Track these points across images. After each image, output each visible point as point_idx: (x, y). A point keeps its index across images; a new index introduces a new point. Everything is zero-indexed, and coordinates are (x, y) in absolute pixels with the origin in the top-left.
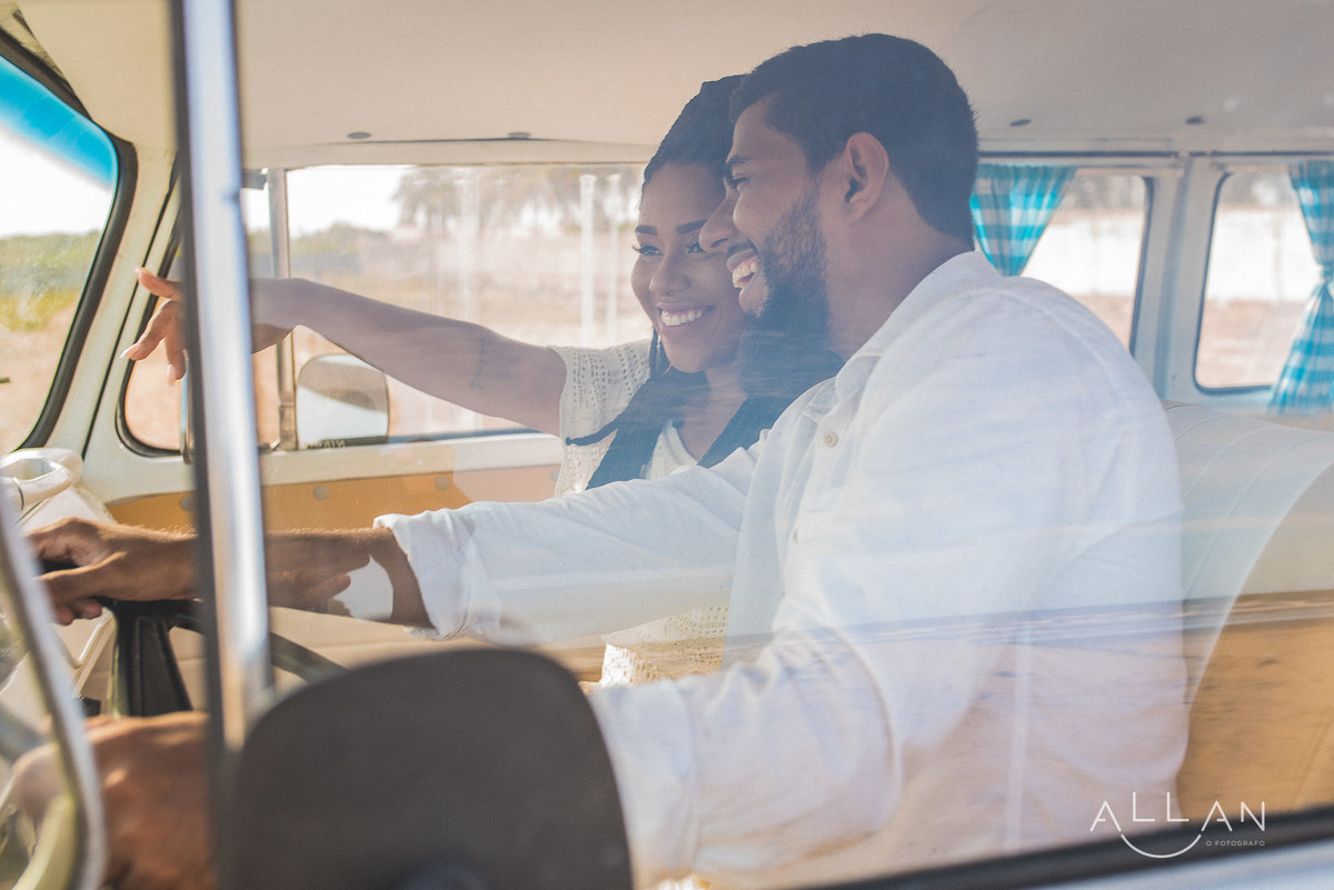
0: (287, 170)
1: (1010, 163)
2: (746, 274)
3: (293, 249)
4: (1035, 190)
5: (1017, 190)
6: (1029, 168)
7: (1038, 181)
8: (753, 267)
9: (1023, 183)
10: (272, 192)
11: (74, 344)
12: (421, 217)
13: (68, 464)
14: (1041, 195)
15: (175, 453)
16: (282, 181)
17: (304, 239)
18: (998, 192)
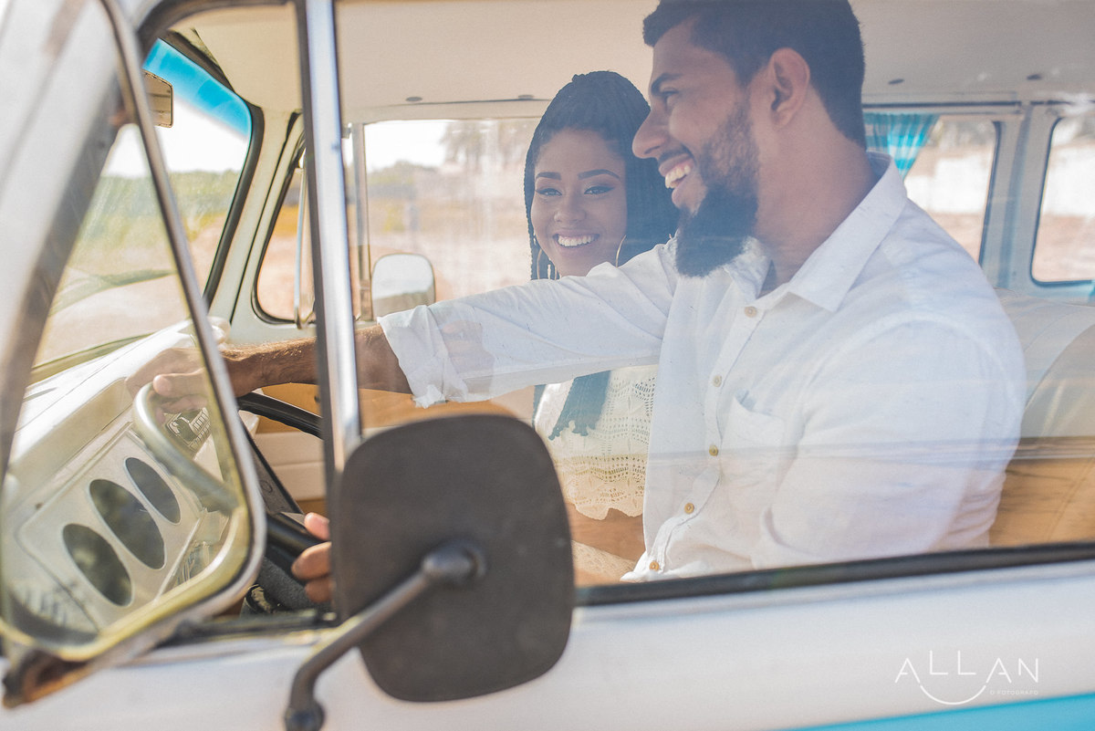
0: (364, 124)
1: (888, 112)
2: (681, 176)
3: (369, 179)
4: (908, 132)
5: (893, 132)
6: (902, 115)
7: (910, 126)
8: (687, 169)
9: (898, 128)
10: (355, 140)
11: (224, 246)
12: (461, 157)
13: (222, 327)
14: (912, 136)
15: (292, 322)
16: (361, 132)
17: (376, 173)
18: (878, 134)
